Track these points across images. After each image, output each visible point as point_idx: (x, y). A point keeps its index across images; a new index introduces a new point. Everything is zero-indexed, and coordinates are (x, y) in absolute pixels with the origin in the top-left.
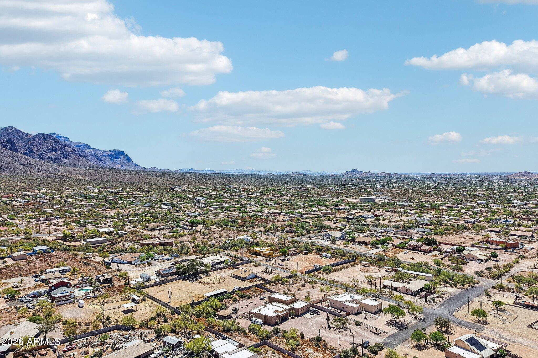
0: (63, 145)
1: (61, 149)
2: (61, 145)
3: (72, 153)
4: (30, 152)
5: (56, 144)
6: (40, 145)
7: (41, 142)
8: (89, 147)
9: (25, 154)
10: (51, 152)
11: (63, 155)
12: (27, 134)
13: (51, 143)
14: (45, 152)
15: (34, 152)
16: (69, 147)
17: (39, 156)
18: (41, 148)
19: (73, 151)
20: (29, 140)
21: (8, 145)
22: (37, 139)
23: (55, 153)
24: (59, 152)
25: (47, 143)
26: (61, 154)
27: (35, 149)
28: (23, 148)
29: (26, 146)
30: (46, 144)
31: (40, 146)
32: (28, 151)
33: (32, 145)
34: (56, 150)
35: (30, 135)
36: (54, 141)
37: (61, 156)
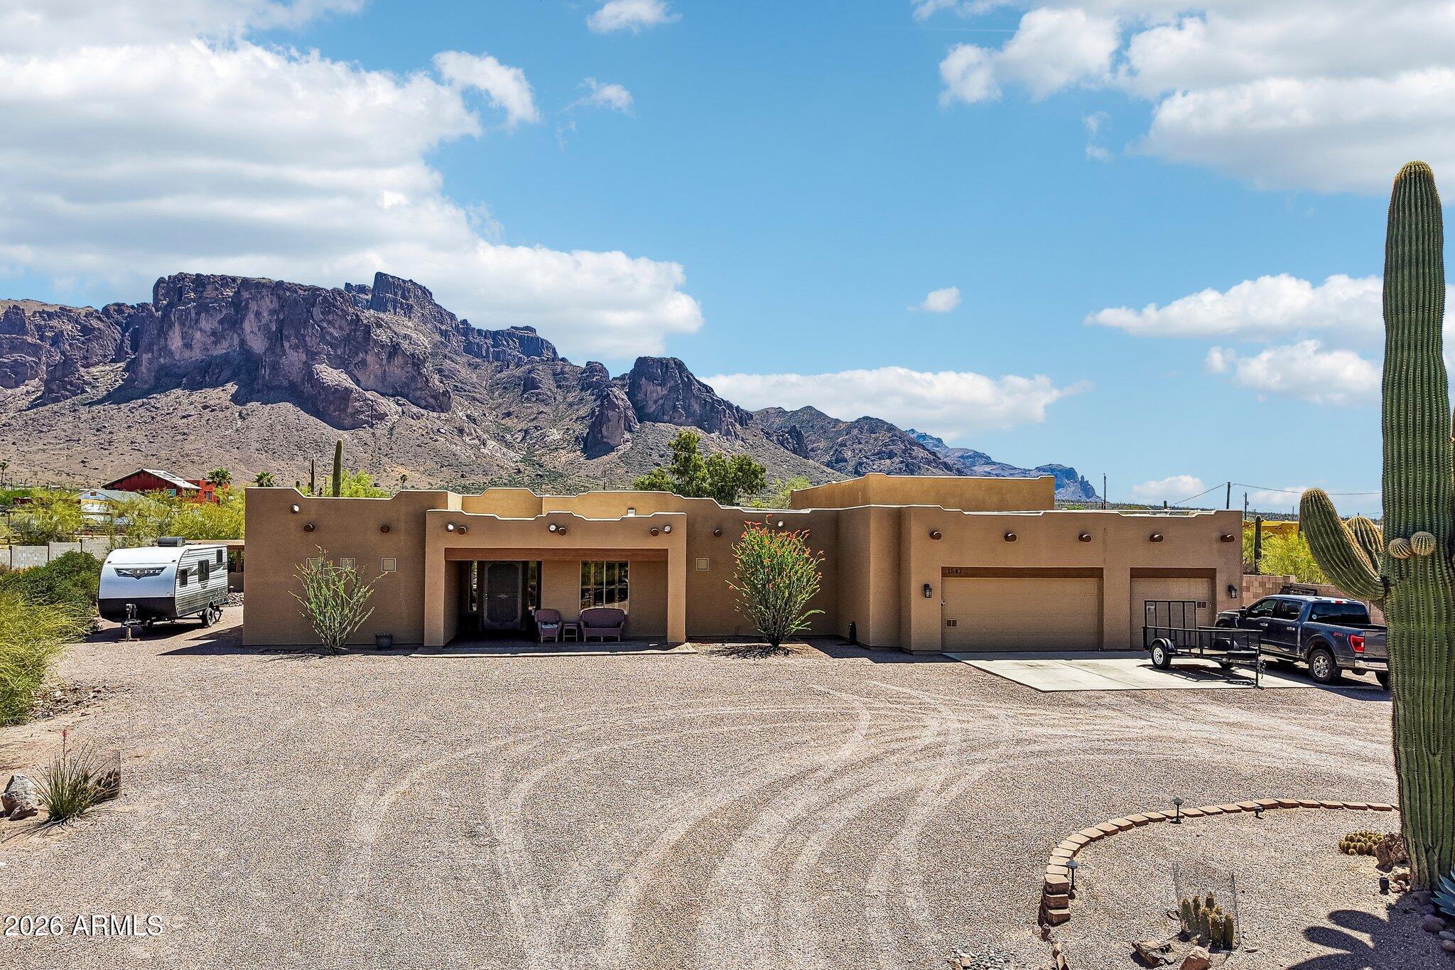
0: (910, 443)
1: (904, 452)
2: (904, 441)
3: (929, 463)
4: (837, 461)
5: (894, 440)
6: (860, 443)
7: (863, 437)
8: (988, 461)
9: (829, 465)
10: (880, 459)
11: (907, 466)
12: (837, 421)
13: (884, 436)
14: (869, 459)
15: (846, 461)
16: (924, 448)
17: (856, 469)
18: (860, 451)
19: (932, 457)
20: (839, 433)
21: (790, 440)
22: (855, 432)
23: (888, 461)
24: (897, 460)
25: (875, 440)
26: (902, 462)
27: (848, 454)
28: (826, 451)
29: (831, 448)
30: (872, 441)
31: (861, 446)
32: (834, 458)
33: (843, 445)
34: (891, 455)
35: (843, 423)
36: (890, 435)
37: (900, 469)
